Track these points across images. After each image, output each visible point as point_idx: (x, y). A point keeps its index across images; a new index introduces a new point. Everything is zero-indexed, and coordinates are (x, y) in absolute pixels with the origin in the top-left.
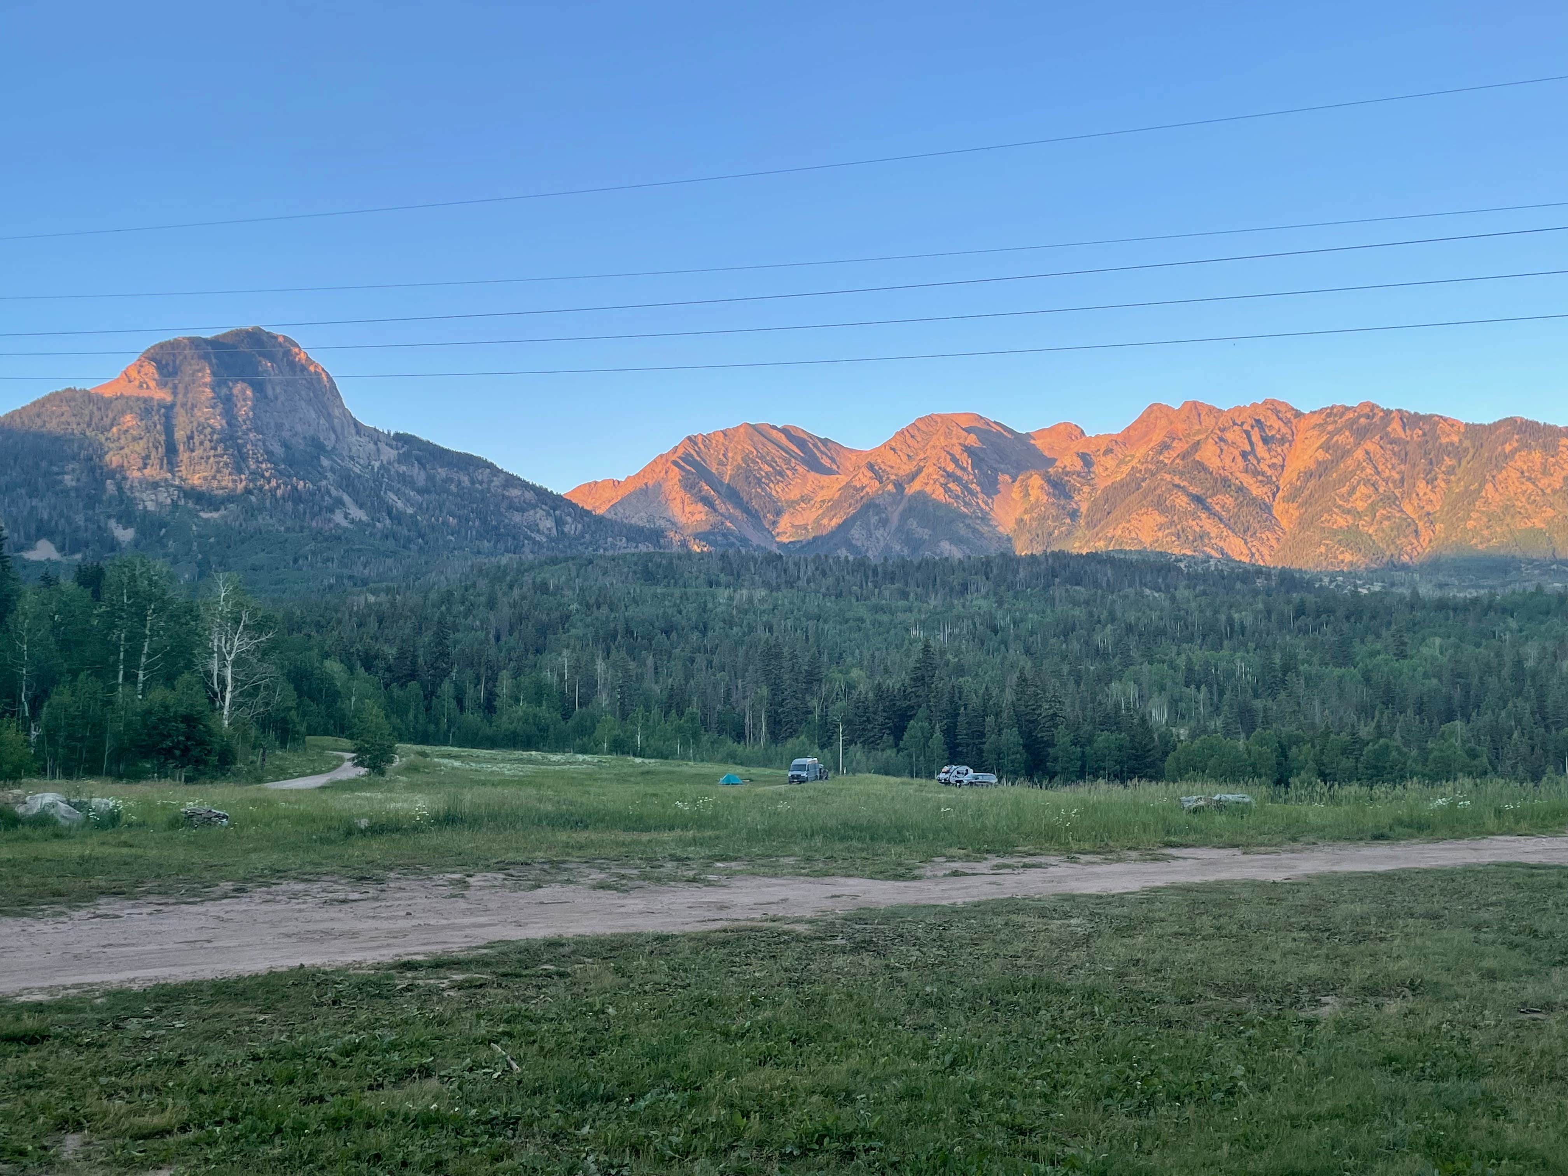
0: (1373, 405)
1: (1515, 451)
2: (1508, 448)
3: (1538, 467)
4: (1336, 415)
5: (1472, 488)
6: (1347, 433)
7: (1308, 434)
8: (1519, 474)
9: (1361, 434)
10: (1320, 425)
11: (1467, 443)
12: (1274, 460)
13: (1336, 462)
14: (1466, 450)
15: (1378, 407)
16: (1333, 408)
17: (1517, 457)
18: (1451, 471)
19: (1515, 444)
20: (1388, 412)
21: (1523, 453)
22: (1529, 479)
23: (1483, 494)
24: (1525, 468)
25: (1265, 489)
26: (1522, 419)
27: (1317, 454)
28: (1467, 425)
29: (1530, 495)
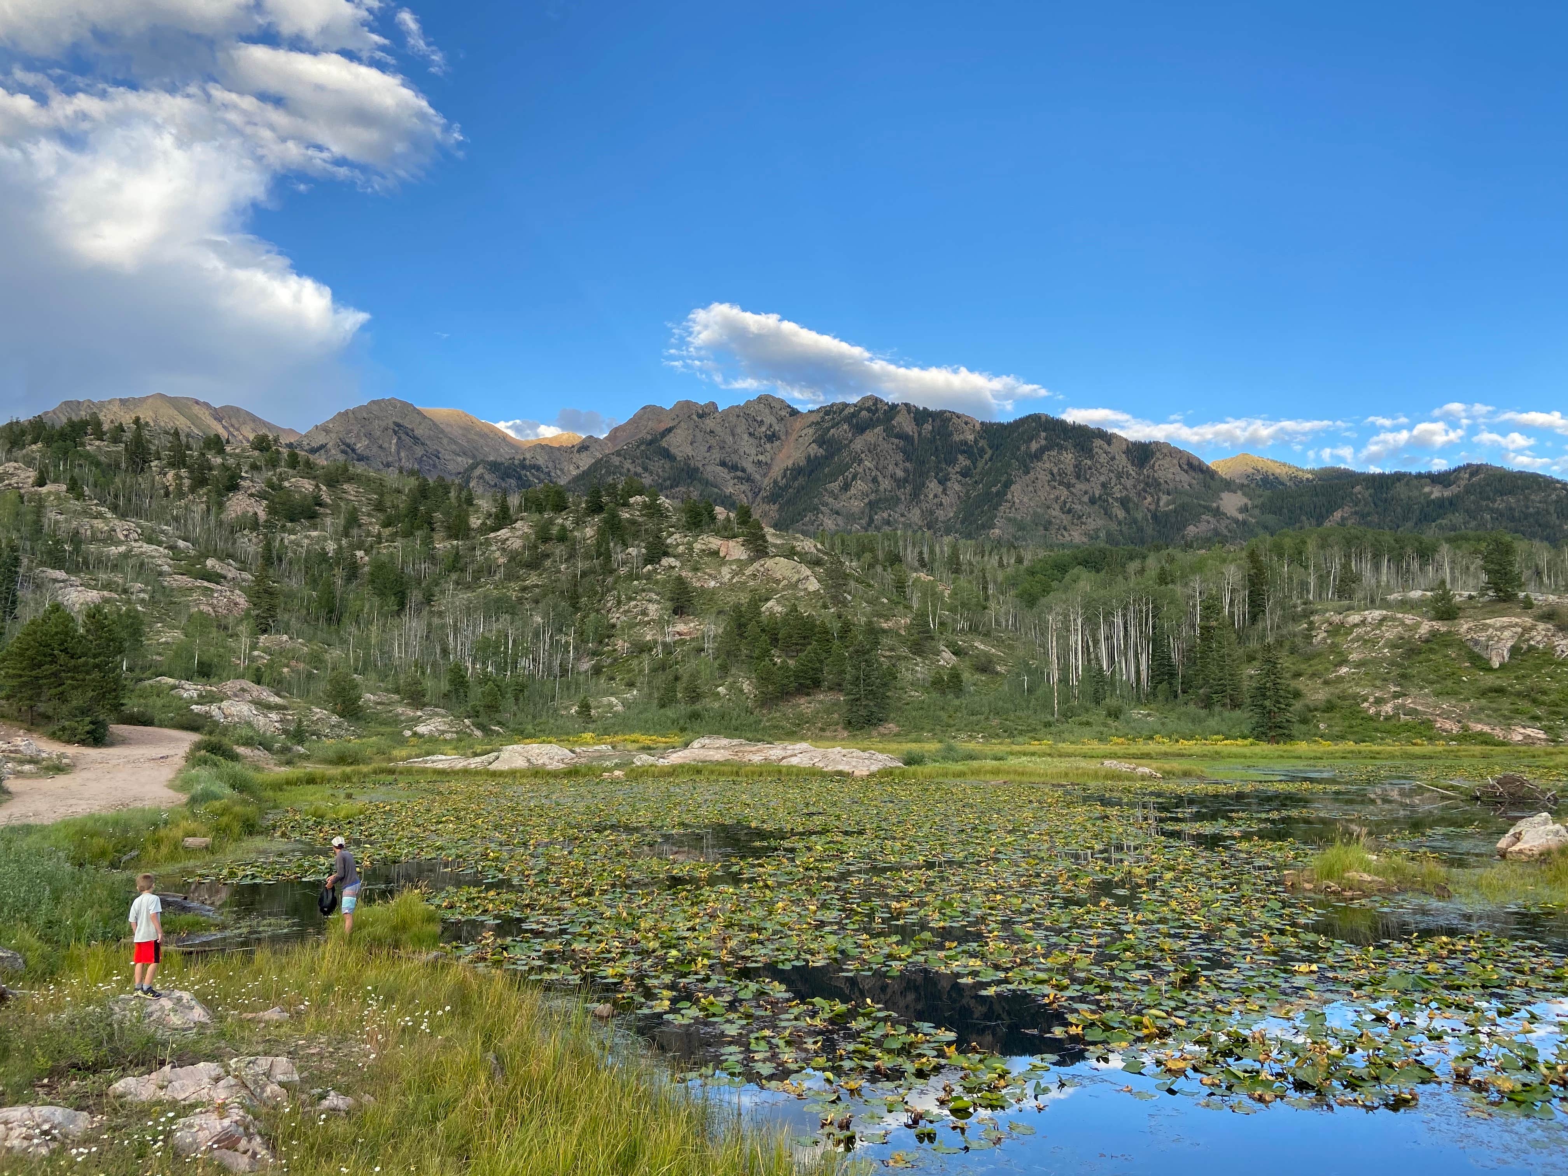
0: (876, 399)
1: (1042, 450)
2: (1034, 446)
3: (1070, 469)
4: (835, 413)
5: (994, 489)
6: (846, 427)
7: (803, 433)
8: (1049, 477)
9: (860, 429)
10: (818, 423)
11: (982, 443)
12: (761, 458)
13: (829, 457)
14: (982, 451)
15: (881, 401)
16: (832, 406)
17: (1045, 457)
18: (965, 473)
19: (1043, 442)
20: (894, 407)
21: (1052, 453)
22: (1061, 483)
23: (1009, 496)
24: (1055, 471)
25: (743, 488)
26: (1046, 416)
27: (809, 449)
28: (982, 423)
29: (1065, 503)
